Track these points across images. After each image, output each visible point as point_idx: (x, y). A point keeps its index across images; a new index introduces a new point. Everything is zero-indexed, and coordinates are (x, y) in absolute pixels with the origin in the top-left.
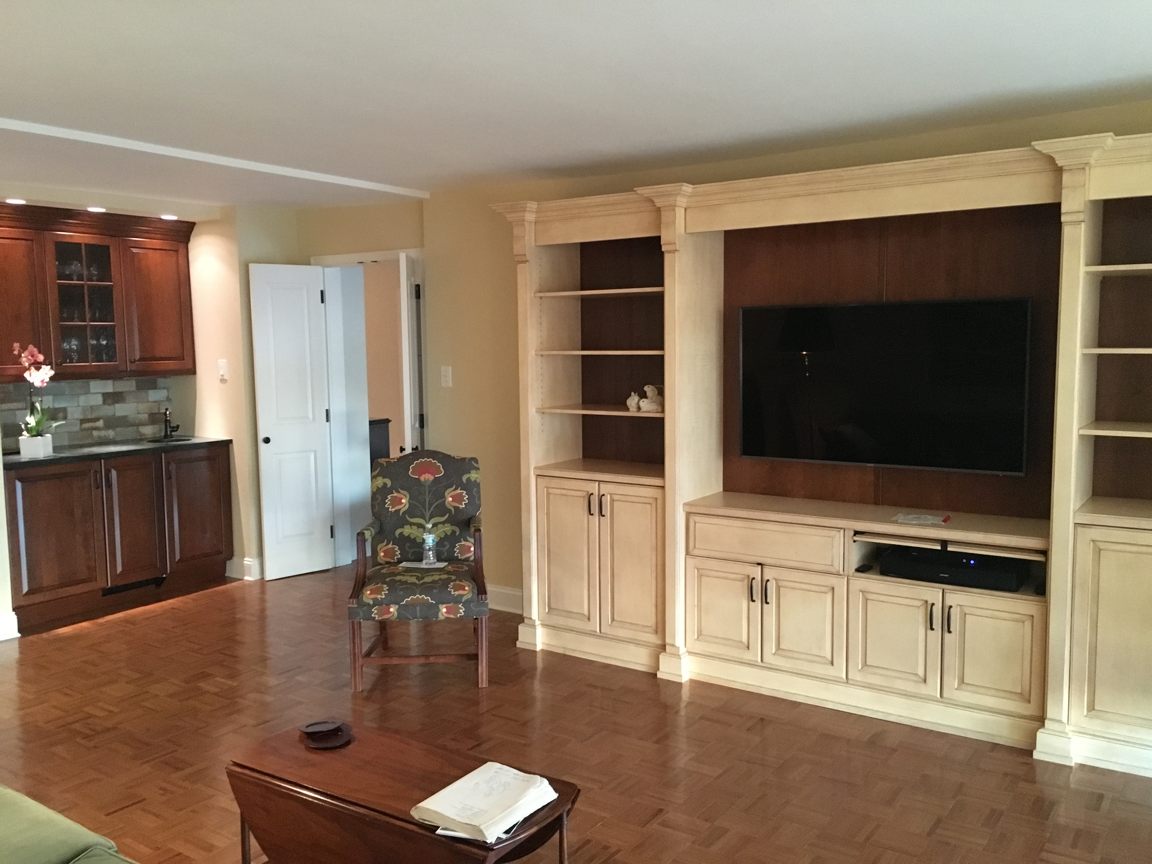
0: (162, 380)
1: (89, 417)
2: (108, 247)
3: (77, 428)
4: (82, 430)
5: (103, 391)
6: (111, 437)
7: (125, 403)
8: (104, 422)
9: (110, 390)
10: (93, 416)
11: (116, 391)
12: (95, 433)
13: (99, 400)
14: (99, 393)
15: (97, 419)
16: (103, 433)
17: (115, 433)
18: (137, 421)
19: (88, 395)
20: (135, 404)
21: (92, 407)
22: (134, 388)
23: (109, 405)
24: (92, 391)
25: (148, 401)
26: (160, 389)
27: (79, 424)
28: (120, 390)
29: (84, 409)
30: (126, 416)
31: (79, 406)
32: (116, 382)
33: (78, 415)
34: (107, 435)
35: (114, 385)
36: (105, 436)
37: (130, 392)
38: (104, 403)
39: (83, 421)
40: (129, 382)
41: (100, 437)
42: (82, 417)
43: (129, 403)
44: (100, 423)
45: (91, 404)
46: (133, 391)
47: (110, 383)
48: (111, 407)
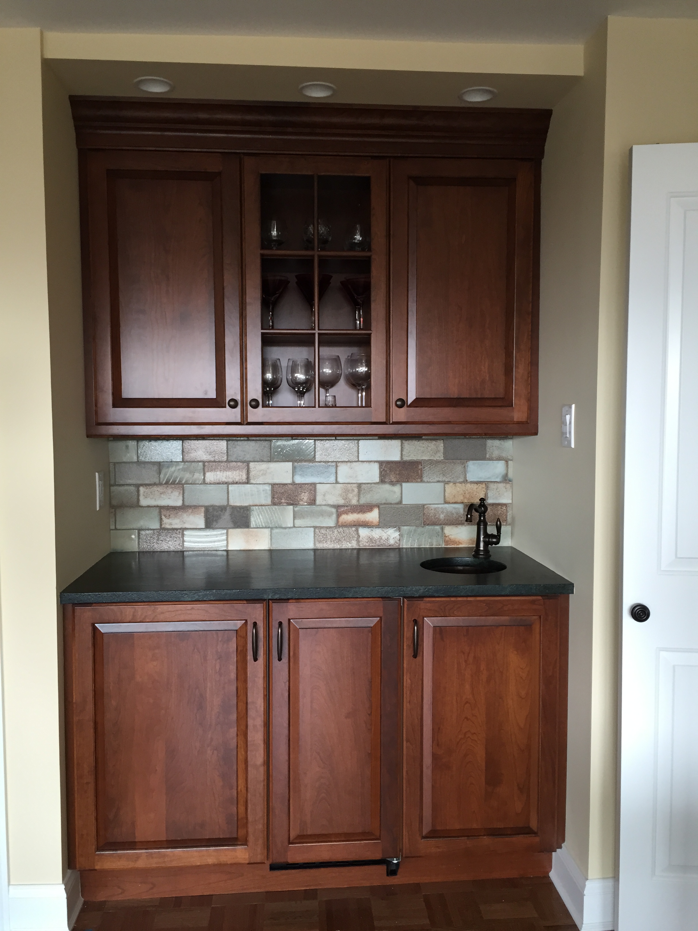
0: (497, 442)
1: (354, 503)
3: (330, 523)
4: (339, 525)
5: (382, 458)
7: (422, 481)
8: (380, 514)
9: (395, 456)
10: (363, 501)
11: (406, 458)
12: (364, 532)
13: (373, 473)
14: (374, 462)
15: (367, 508)
16: (377, 534)
17: (401, 535)
18: (442, 517)
19: (355, 464)
20: (441, 485)
21: (360, 486)
22: (440, 456)
23: (392, 483)
24: (362, 457)
25: (465, 481)
26: (490, 460)
27: (334, 516)
28: (414, 458)
29: (347, 488)
30: (422, 507)
31: (337, 482)
32: (406, 444)
33: (334, 499)
34: (384, 536)
35: (402, 447)
36: (380, 538)
37: (431, 462)
38: (382, 481)
39: (342, 510)
40: (432, 445)
41: (371, 540)
42: (341, 502)
43: (429, 482)
44: (373, 516)
45: (360, 481)
46: (438, 462)
48: (396, 489)
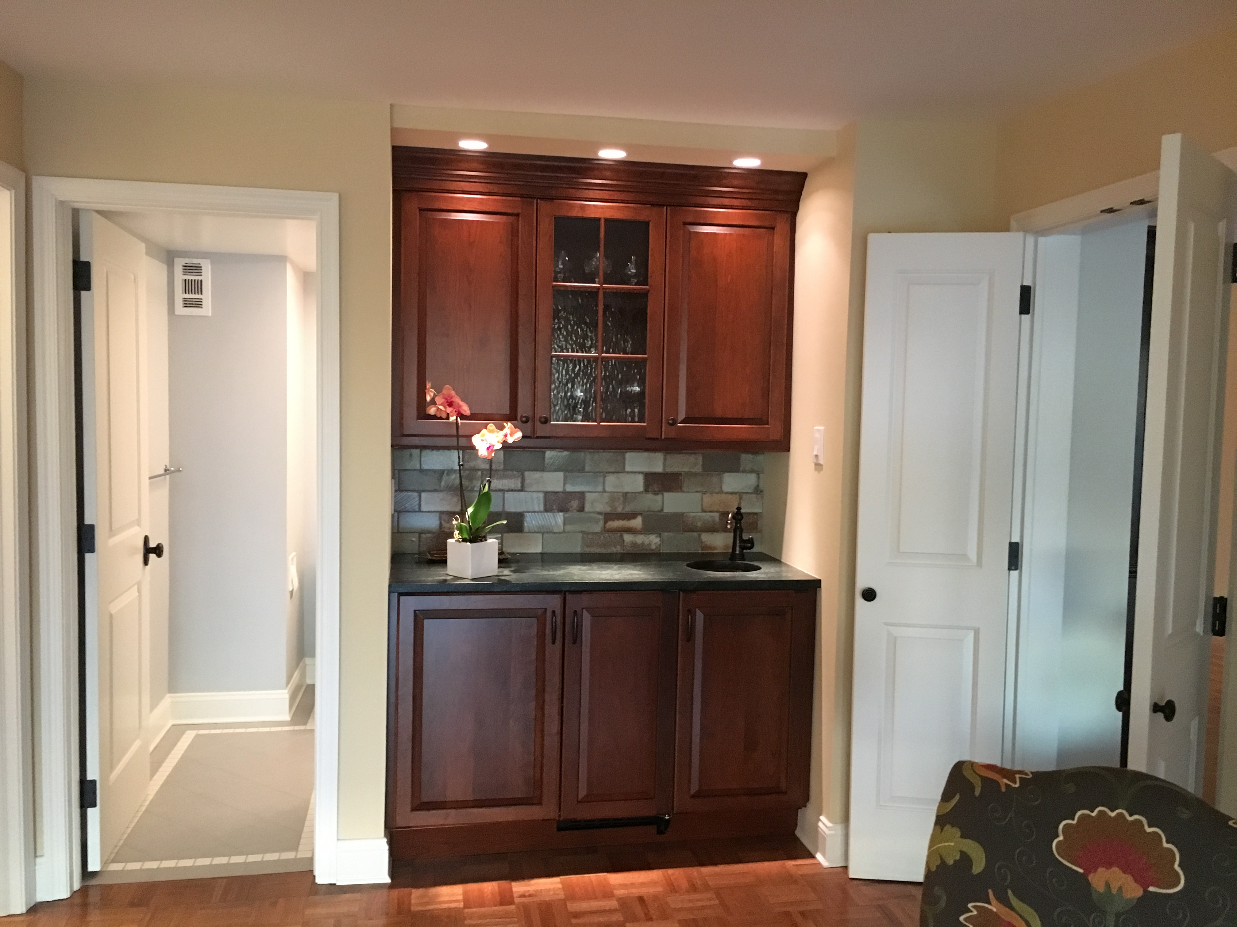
0: (750, 457)
1: (620, 510)
2: (647, 224)
3: (598, 528)
4: (606, 530)
5: (646, 470)
6: (653, 547)
7: (682, 492)
8: (643, 521)
9: (658, 468)
10: (627, 509)
11: (668, 470)
12: (628, 538)
13: (638, 483)
14: (639, 473)
15: (632, 516)
16: (640, 539)
17: (662, 541)
18: (699, 524)
19: (621, 475)
20: (699, 495)
21: (625, 495)
22: (698, 469)
23: (655, 493)
24: (628, 468)
25: (721, 492)
26: (744, 471)
27: (601, 523)
28: (676, 470)
29: (613, 497)
30: (682, 514)
31: (604, 491)
32: (668, 456)
33: (602, 507)
34: (647, 542)
35: (665, 459)
36: (643, 544)
37: (690, 474)
38: (646, 490)
39: (608, 517)
40: (692, 458)
41: (634, 544)
42: (608, 509)
43: (688, 492)
44: (637, 523)
45: (625, 491)
46: (697, 474)
47: (659, 456)
48: (659, 497)
